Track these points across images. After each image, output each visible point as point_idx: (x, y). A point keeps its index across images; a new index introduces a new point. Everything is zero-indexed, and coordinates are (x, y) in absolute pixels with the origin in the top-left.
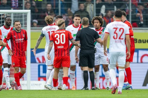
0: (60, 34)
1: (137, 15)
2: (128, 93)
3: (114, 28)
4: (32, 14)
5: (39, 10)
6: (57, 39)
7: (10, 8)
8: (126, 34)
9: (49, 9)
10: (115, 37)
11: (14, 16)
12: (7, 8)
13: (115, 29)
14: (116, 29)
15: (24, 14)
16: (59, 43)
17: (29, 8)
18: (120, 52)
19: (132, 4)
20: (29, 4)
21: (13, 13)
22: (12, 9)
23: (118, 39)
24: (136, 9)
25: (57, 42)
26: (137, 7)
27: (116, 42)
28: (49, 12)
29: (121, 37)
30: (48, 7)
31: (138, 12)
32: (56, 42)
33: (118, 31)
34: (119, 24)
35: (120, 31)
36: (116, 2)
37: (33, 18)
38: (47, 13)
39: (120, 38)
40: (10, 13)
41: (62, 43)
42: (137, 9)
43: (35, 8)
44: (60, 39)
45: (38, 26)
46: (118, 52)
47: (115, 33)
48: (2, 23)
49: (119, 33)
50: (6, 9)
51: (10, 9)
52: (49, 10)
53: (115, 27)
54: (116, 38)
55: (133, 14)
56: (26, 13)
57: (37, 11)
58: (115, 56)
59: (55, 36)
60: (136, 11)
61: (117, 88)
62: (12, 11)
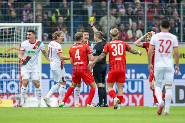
0: (117, 44)
1: (153, 29)
2: (143, 111)
3: (160, 40)
4: (44, 28)
5: (50, 24)
6: (114, 50)
7: (20, 21)
8: (174, 47)
9: (61, 21)
10: (161, 50)
11: (25, 30)
12: (17, 21)
13: (161, 42)
14: (163, 41)
15: (34, 27)
16: (116, 54)
17: (41, 21)
18: (166, 68)
19: (148, 18)
20: (40, 17)
21: (23, 26)
22: (22, 22)
23: (164, 53)
24: (151, 23)
25: (115, 53)
26: (153, 21)
27: (162, 56)
28: (61, 26)
29: (168, 51)
30: (60, 19)
31: (154, 26)
32: (113, 53)
33: (164, 44)
34: (166, 36)
35: (167, 43)
36: (131, 15)
37: (44, 31)
38: (59, 27)
39: (166, 52)
40: (20, 27)
41: (120, 54)
42: (153, 22)
43: (47, 21)
44: (117, 49)
45: (48, 40)
46: (164, 68)
47: (161, 45)
48: (12, 37)
49: (166, 46)
50: (16, 23)
51: (20, 23)
52: (61, 23)
53: (162, 39)
54: (163, 52)
55: (149, 28)
56: (37, 27)
57: (49, 24)
58: (161, 72)
59: (112, 47)
60: (152, 25)
61: (163, 106)
62: (22, 24)
